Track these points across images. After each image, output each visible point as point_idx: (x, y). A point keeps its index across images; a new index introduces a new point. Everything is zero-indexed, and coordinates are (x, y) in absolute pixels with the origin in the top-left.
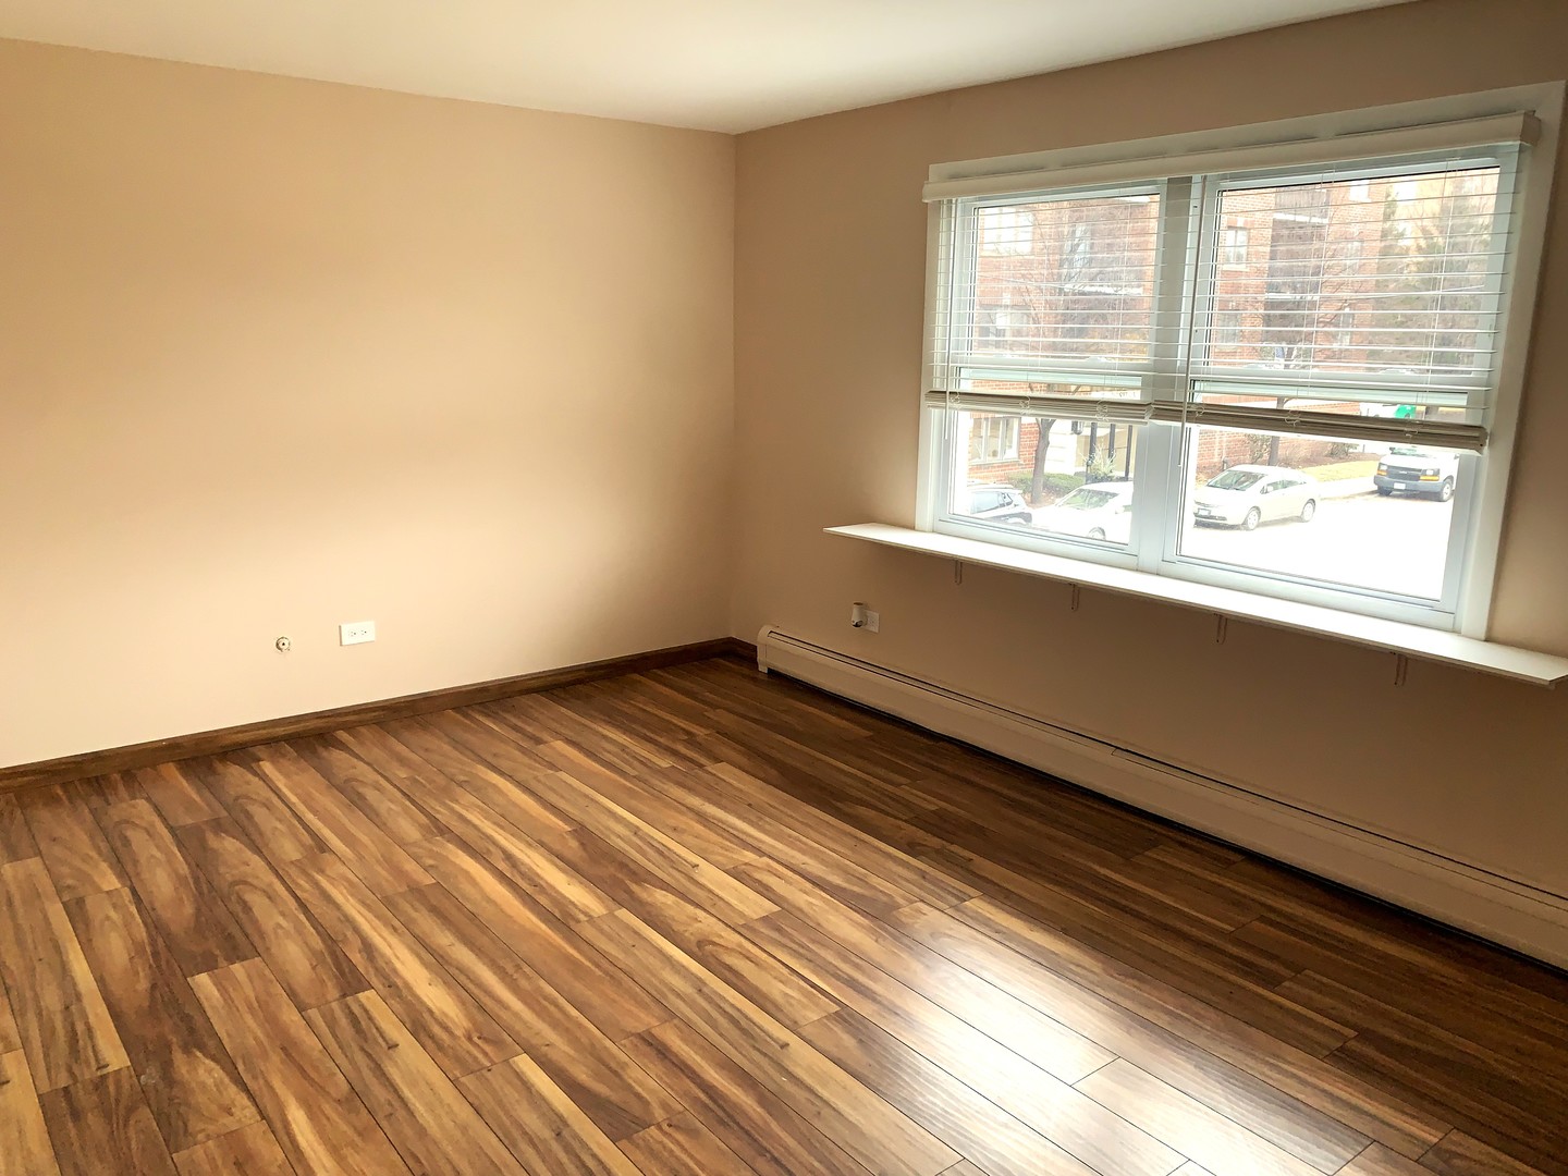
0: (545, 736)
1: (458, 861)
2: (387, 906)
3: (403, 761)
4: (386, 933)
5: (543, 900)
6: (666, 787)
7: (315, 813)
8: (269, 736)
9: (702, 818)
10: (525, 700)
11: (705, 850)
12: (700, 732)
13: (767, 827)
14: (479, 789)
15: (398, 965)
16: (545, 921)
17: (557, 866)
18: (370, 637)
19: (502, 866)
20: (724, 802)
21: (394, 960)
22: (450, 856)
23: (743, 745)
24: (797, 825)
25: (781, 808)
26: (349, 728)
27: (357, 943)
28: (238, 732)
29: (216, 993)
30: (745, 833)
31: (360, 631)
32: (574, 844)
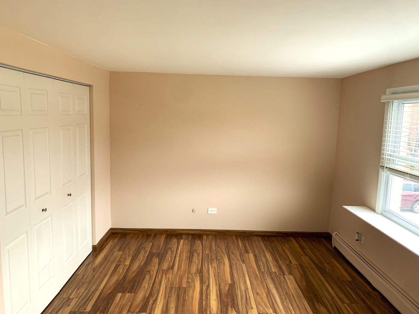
0: (250, 252)
1: (196, 282)
2: (170, 289)
3: (211, 249)
4: (163, 297)
5: (204, 303)
6: (267, 278)
7: (180, 257)
8: (189, 233)
9: (269, 292)
10: (255, 238)
11: (259, 304)
12: (294, 262)
13: (285, 303)
14: (220, 262)
15: (157, 308)
16: (199, 310)
17: (217, 293)
18: (216, 213)
19: (204, 288)
20: (280, 290)
21: (157, 307)
22: (195, 281)
23: (303, 271)
24: (295, 306)
25: (296, 298)
26: (207, 235)
27: (154, 298)
28: (181, 231)
29: (118, 300)
30: (276, 303)
31: (213, 211)
32: (227, 288)
